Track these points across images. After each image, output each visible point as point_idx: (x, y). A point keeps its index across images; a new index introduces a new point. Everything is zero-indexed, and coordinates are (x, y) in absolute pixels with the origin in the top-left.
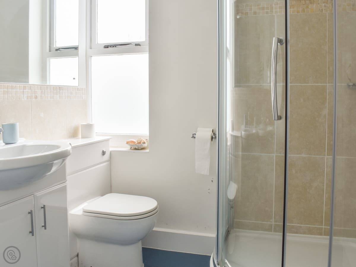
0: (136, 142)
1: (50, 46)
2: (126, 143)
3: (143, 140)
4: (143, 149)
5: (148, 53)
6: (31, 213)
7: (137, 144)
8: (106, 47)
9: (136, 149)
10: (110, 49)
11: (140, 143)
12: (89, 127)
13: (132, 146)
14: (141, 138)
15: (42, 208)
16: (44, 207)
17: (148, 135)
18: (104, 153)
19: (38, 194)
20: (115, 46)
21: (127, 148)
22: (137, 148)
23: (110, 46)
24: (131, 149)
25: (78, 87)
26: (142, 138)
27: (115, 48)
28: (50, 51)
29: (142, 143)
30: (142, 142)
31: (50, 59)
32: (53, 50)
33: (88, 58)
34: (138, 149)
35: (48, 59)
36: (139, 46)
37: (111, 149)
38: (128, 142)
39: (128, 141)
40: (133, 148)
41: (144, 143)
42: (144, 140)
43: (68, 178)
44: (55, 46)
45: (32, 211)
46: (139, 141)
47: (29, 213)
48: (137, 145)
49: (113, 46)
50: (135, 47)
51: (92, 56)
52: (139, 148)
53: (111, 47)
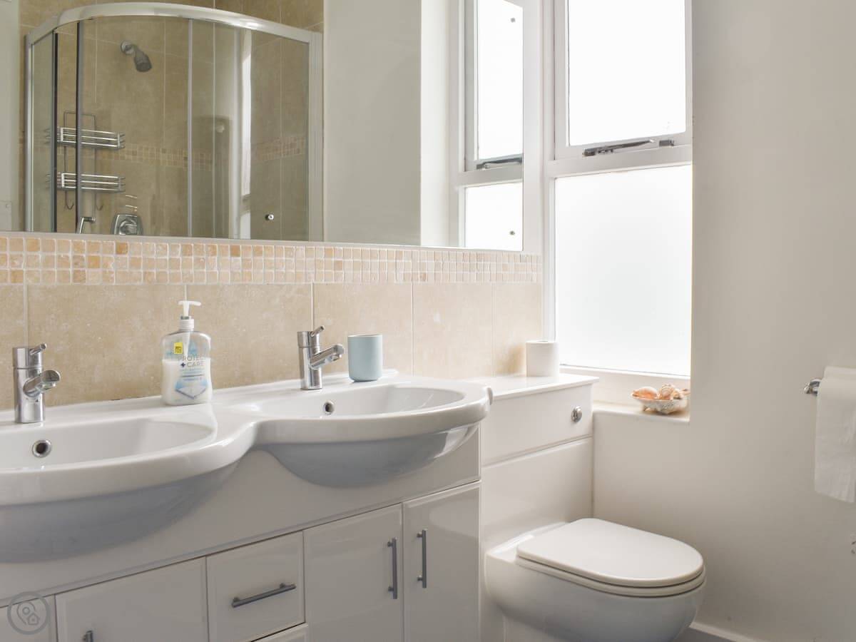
0: (659, 396)
1: (465, 159)
2: (634, 395)
3: (676, 392)
4: (676, 413)
5: (692, 162)
6: (392, 544)
7: (661, 398)
8: (590, 152)
9: (656, 412)
10: (597, 157)
11: (667, 397)
12: (544, 351)
13: (647, 406)
14: (670, 386)
15: (419, 536)
16: (423, 536)
17: (689, 378)
18: (576, 417)
19: (412, 503)
20: (610, 149)
21: (635, 408)
22: (659, 409)
23: (598, 150)
24: (644, 410)
25: (522, 254)
26: (673, 386)
27: (609, 156)
28: (465, 170)
29: (672, 398)
30: (673, 394)
31: (465, 188)
32: (473, 166)
33: (546, 183)
34: (661, 413)
35: (460, 189)
36: (670, 147)
37: (596, 408)
38: (637, 393)
39: (637, 390)
40: (648, 409)
41: (679, 398)
42: (677, 390)
43: (483, 470)
44: (476, 159)
45: (394, 541)
46: (665, 394)
47: (389, 545)
48: (658, 402)
49: (606, 151)
50: (659, 148)
51: (556, 178)
52: (664, 409)
53: (599, 152)
